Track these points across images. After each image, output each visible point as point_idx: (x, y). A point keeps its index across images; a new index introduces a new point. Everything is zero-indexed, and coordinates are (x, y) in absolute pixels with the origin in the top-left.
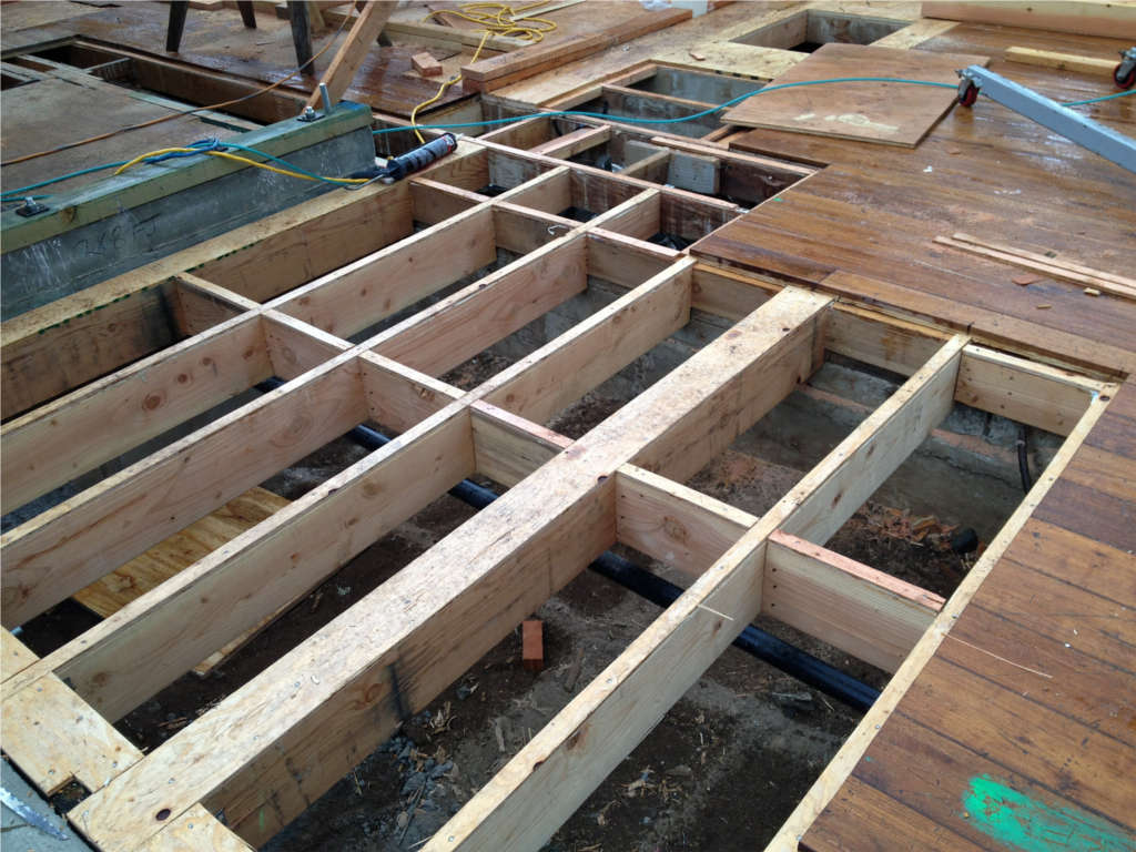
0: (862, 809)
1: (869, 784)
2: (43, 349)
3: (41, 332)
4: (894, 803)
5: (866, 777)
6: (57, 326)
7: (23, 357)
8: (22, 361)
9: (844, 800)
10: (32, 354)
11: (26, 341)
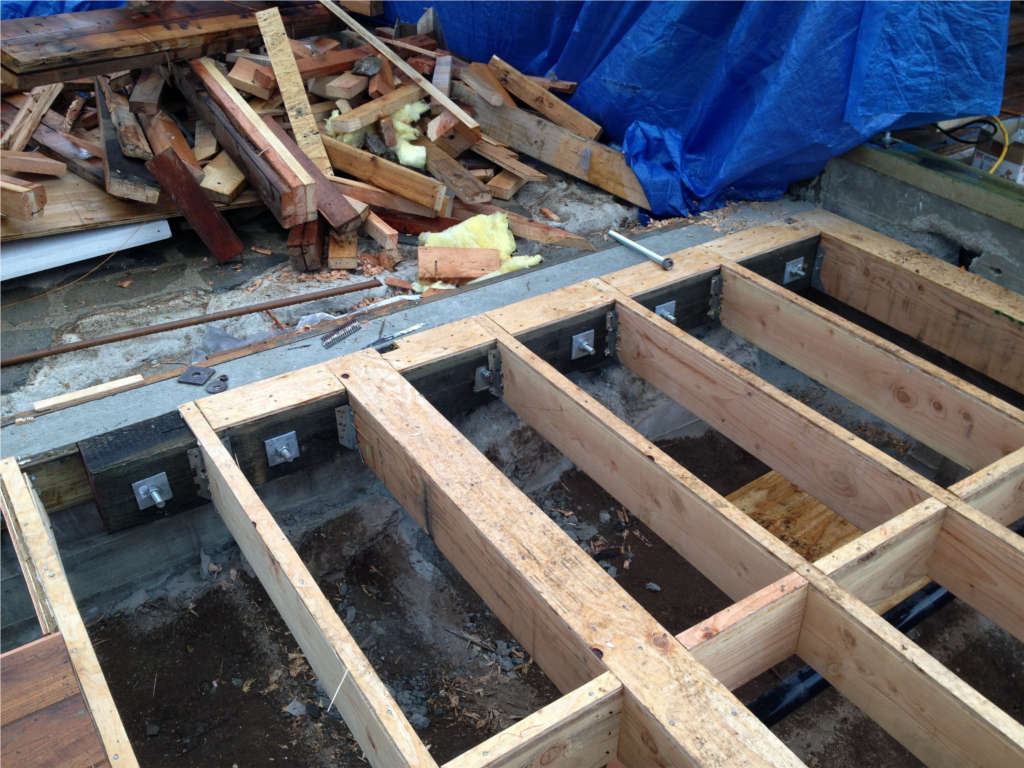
0: (48, 684)
1: (60, 702)
2: (988, 325)
3: (997, 312)
4: (33, 709)
5: (69, 703)
6: (1012, 319)
7: (971, 317)
8: (968, 319)
9: (64, 677)
10: (978, 320)
11: (982, 308)
